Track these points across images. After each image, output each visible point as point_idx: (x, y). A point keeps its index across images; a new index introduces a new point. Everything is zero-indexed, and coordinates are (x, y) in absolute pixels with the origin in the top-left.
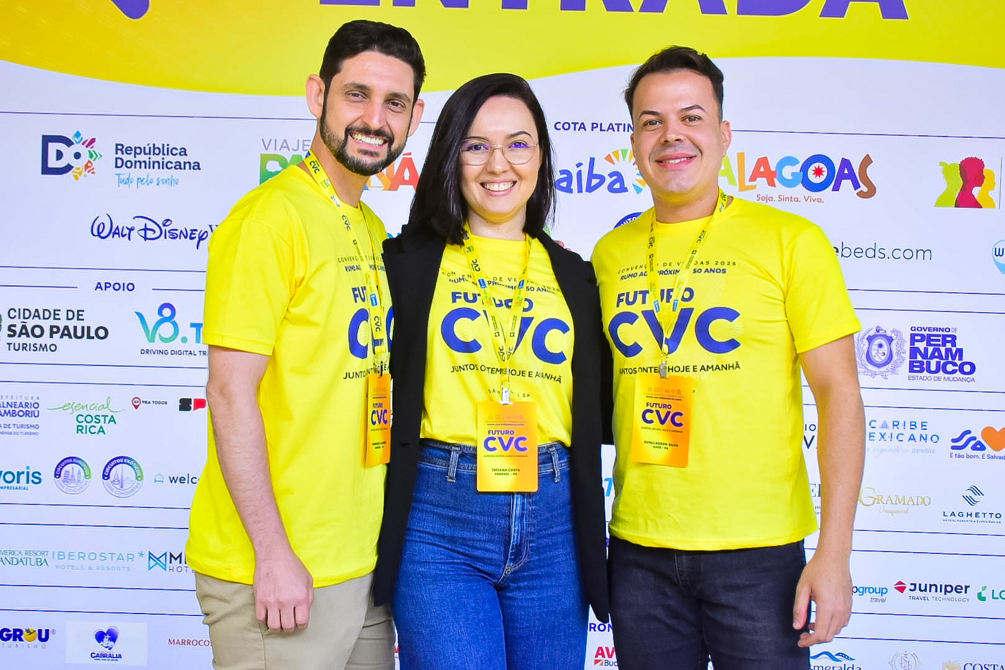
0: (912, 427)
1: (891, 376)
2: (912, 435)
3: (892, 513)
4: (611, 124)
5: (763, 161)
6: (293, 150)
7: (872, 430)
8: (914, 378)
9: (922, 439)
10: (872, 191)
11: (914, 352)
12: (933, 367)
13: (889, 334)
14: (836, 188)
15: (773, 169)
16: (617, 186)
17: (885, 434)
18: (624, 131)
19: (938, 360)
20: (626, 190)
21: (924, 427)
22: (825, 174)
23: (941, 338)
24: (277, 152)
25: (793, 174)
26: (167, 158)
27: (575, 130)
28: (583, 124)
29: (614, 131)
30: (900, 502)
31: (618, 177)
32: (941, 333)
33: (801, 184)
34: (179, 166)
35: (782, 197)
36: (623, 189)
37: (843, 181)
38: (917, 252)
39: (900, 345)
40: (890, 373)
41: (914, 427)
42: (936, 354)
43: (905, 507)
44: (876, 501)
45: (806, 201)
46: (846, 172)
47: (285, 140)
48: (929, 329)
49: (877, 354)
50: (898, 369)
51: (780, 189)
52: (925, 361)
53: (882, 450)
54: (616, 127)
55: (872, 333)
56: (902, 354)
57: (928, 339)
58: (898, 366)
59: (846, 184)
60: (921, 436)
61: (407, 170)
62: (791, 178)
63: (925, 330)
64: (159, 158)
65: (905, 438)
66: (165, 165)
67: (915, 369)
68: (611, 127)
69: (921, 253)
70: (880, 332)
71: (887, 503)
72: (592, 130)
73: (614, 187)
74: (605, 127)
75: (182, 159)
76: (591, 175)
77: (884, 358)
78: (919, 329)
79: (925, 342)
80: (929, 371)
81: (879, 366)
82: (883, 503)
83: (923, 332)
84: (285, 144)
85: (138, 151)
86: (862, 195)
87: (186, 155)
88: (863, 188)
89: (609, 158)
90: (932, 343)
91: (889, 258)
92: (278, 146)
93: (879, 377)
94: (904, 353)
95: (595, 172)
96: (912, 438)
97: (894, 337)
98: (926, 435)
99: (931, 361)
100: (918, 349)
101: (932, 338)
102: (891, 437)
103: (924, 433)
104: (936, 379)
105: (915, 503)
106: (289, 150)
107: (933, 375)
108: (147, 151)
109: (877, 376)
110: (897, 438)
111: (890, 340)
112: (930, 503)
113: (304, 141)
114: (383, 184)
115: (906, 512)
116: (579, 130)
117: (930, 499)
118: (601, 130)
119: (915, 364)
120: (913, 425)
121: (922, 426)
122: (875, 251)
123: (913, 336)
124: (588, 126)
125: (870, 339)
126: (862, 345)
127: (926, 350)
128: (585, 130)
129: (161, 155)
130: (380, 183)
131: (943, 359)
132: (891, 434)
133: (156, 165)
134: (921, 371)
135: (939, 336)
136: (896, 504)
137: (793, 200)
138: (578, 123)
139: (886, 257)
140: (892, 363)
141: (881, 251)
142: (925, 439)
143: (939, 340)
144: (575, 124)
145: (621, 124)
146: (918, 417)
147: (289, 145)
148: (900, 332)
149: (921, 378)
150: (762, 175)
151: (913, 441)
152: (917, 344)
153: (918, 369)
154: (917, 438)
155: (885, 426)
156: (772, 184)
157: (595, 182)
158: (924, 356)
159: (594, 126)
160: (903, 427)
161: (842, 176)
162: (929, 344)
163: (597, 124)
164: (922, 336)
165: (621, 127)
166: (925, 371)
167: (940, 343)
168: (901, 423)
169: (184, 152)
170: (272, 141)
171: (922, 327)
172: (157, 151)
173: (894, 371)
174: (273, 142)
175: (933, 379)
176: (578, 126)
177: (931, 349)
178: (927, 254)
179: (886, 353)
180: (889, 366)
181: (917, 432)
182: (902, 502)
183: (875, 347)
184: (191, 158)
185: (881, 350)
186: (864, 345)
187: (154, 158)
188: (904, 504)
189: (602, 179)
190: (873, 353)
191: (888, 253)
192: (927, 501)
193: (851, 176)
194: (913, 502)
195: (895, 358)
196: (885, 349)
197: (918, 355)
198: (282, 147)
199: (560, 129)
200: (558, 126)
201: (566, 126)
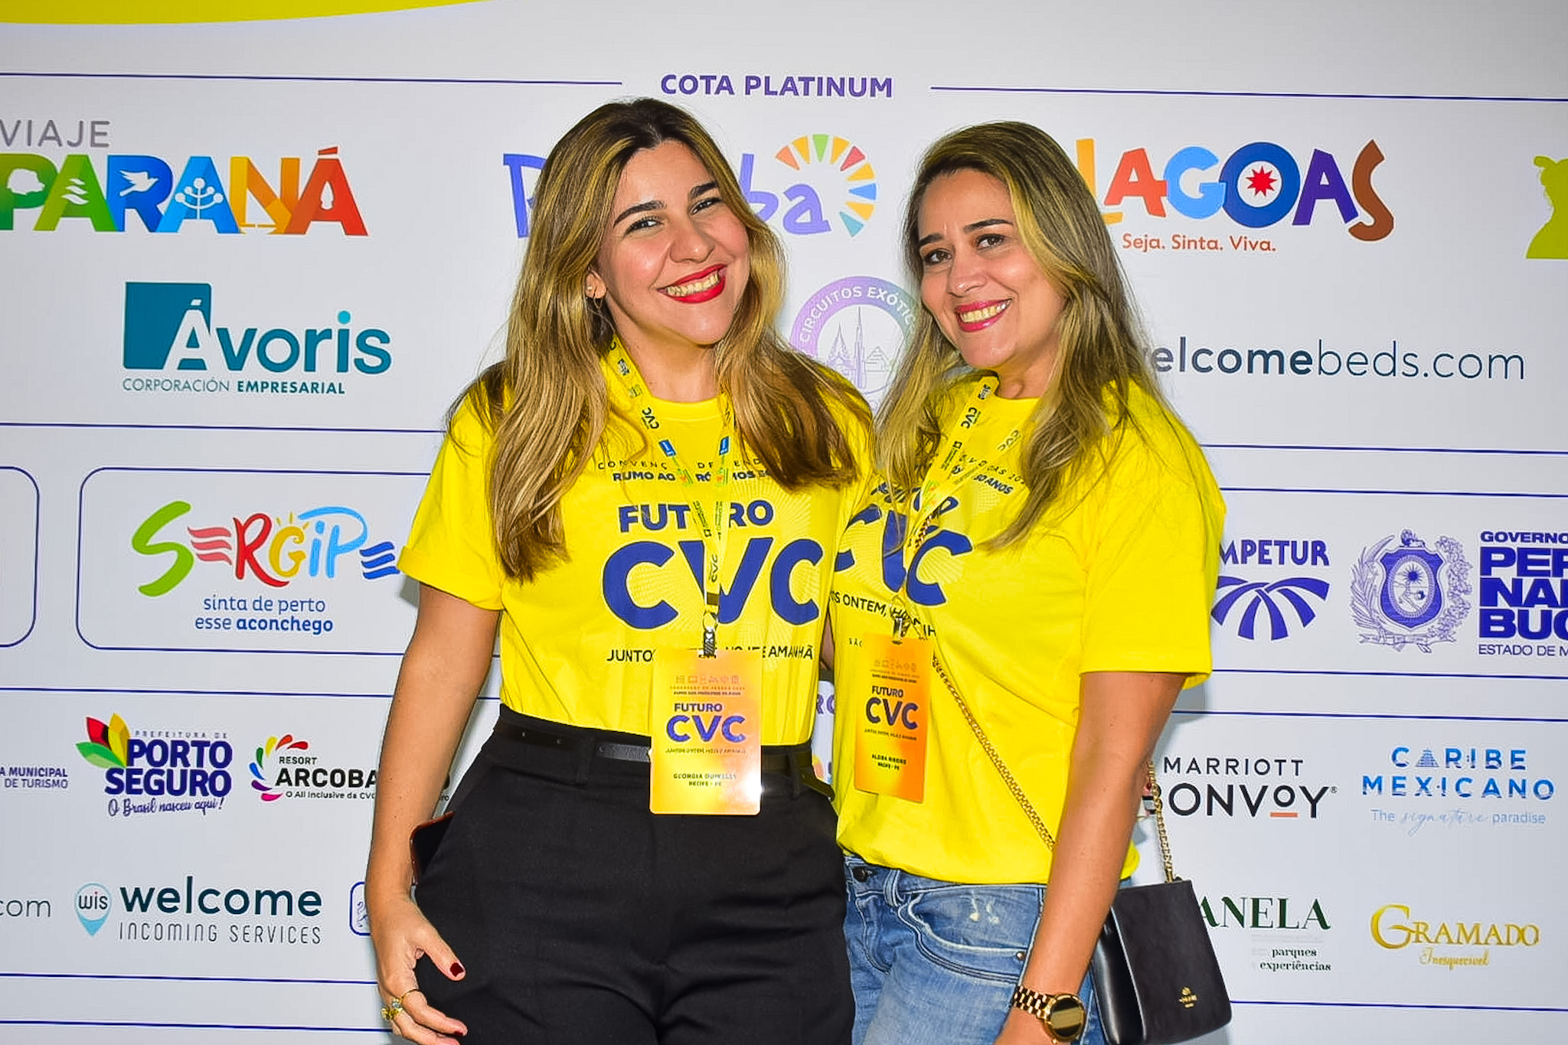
0: (1492, 763)
1: (1438, 646)
2: (1492, 782)
3: (1451, 963)
4: (790, 79)
5: (1136, 159)
6: (70, 144)
7: (1400, 772)
8: (1491, 650)
9: (1514, 789)
10: (1382, 226)
11: (1490, 589)
12: (1535, 625)
13: (1431, 548)
14: (1303, 218)
15: (1158, 175)
16: (805, 218)
17: (1428, 781)
18: (820, 93)
19: (1545, 607)
20: (825, 227)
21: (1517, 764)
22: (1277, 186)
23: (1550, 557)
24: (34, 150)
25: (1204, 188)
27: (708, 91)
28: (725, 78)
29: (796, 94)
30: (1468, 940)
32: (1550, 545)
33: (1222, 209)
35: (1180, 240)
36: (820, 226)
37: (1317, 201)
38: (1491, 360)
39: (1458, 575)
40: (1437, 638)
41: (1495, 763)
42: (1541, 595)
43: (1478, 951)
44: (1413, 936)
45: (1236, 248)
46: (1324, 181)
47: (51, 124)
48: (1523, 536)
49: (1405, 594)
50: (1454, 629)
51: (1175, 221)
52: (1515, 610)
53: (1423, 818)
54: (800, 86)
55: (1394, 546)
56: (1462, 595)
57: (1521, 559)
58: (1454, 623)
59: (1326, 209)
60: (1512, 784)
61: (327, 187)
62: (1202, 195)
63: (1514, 540)
65: (1477, 787)
67: (1493, 629)
68: (789, 86)
69: (1499, 364)
70: (1413, 544)
71: (1436, 942)
72: (748, 93)
73: (799, 220)
74: (776, 85)
77: (1421, 603)
78: (1501, 537)
79: (1515, 566)
80: (1526, 633)
81: (1410, 622)
82: (1429, 942)
83: (1509, 544)
84: (51, 129)
86: (1361, 233)
88: (1365, 218)
89: (785, 156)
90: (1530, 568)
91: (1426, 375)
92: (36, 139)
93: (1411, 648)
94: (1466, 592)
96: (1491, 789)
97: (1444, 555)
98: (1524, 781)
99: (1530, 609)
100: (1498, 584)
101: (1530, 557)
102: (1444, 788)
103: (1518, 777)
104: (1542, 650)
105: (1504, 940)
106: (60, 145)
107: (1535, 643)
109: (1407, 645)
110: (1457, 789)
111: (1434, 562)
112: (1537, 940)
113: (94, 123)
114: (274, 221)
115: (1483, 961)
116: (717, 92)
117: (1537, 931)
118: (768, 92)
119: (1493, 618)
120: (1493, 759)
121: (1514, 760)
122: (1394, 359)
123: (1486, 553)
124: (739, 85)
125: (1389, 561)
126: (1370, 576)
127: (1517, 584)
128: (731, 92)
130: (268, 217)
131: (1556, 606)
132: (1444, 779)
134: (1509, 633)
135: (1546, 552)
136: (1458, 942)
137: (1205, 244)
138: (714, 78)
139: (1421, 374)
140: (1441, 615)
141: (1409, 359)
142: (1522, 791)
143: (1545, 563)
144: (708, 79)
145: (813, 79)
146: (1505, 739)
147: (60, 135)
148: (1457, 545)
149: (1507, 650)
150: (1134, 190)
151: (1492, 797)
152: (1496, 572)
153: (1501, 629)
154: (1503, 788)
155: (1427, 761)
156: (1156, 209)
158: (1514, 598)
160: (1470, 764)
161: (1315, 192)
162: (1523, 571)
163: (758, 79)
164: (1508, 552)
165: (813, 86)
166: (1517, 633)
167: (1549, 568)
168: (1466, 753)
170: (21, 125)
171: (1507, 532)
173: (1444, 634)
174: (24, 127)
175: (1535, 651)
176: (714, 84)
177: (1528, 583)
178: (1514, 364)
179: (1426, 593)
180: (1435, 623)
181: (1503, 775)
182: (1473, 939)
183: (1399, 579)
185: (1415, 587)
186: (1376, 574)
188: (1478, 942)
190: (1398, 592)
191: (1425, 364)
192: (1529, 936)
193: (1337, 190)
194: (1498, 938)
195: (1447, 603)
196: (1424, 583)
197: (1500, 596)
198: (45, 137)
199: (674, 92)
201: (689, 85)
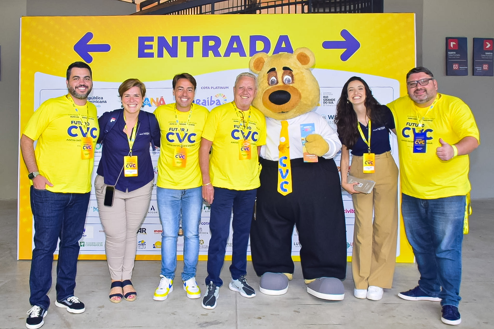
26: (98, 100)
31: (219, 101)
34: (101, 102)
64: (95, 100)
66: (97, 102)
75: (102, 100)
76: (211, 101)
85: (90, 98)
87: (102, 99)
95: (212, 100)
108: (92, 98)
129: (96, 99)
133: (95, 102)
157: (212, 102)
159: (212, 88)
169: (102, 98)
172: (95, 98)
184: (104, 100)
187: (94, 100)
189: (214, 102)
200: (202, 88)
